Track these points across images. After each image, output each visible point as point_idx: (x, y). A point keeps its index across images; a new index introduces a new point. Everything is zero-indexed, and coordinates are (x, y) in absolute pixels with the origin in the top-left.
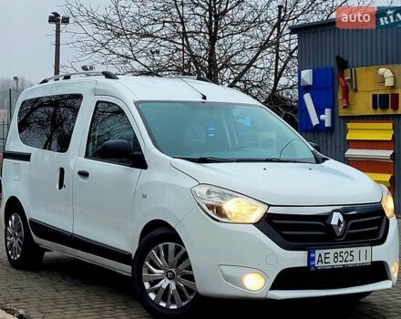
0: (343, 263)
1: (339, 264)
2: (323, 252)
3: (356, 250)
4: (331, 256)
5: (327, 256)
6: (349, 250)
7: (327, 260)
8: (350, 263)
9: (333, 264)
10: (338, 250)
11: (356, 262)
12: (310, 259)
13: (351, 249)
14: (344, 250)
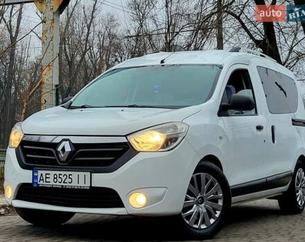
0: (62, 184)
1: (58, 184)
2: (44, 172)
3: (75, 174)
4: (51, 177)
5: (47, 176)
6: (68, 173)
7: (48, 180)
8: (68, 184)
9: (52, 183)
10: (58, 173)
11: (75, 184)
12: (34, 177)
13: (70, 173)
14: (63, 173)
